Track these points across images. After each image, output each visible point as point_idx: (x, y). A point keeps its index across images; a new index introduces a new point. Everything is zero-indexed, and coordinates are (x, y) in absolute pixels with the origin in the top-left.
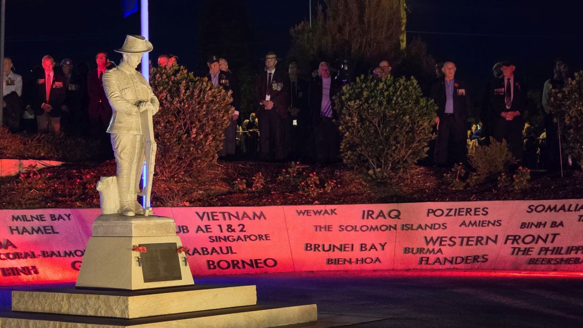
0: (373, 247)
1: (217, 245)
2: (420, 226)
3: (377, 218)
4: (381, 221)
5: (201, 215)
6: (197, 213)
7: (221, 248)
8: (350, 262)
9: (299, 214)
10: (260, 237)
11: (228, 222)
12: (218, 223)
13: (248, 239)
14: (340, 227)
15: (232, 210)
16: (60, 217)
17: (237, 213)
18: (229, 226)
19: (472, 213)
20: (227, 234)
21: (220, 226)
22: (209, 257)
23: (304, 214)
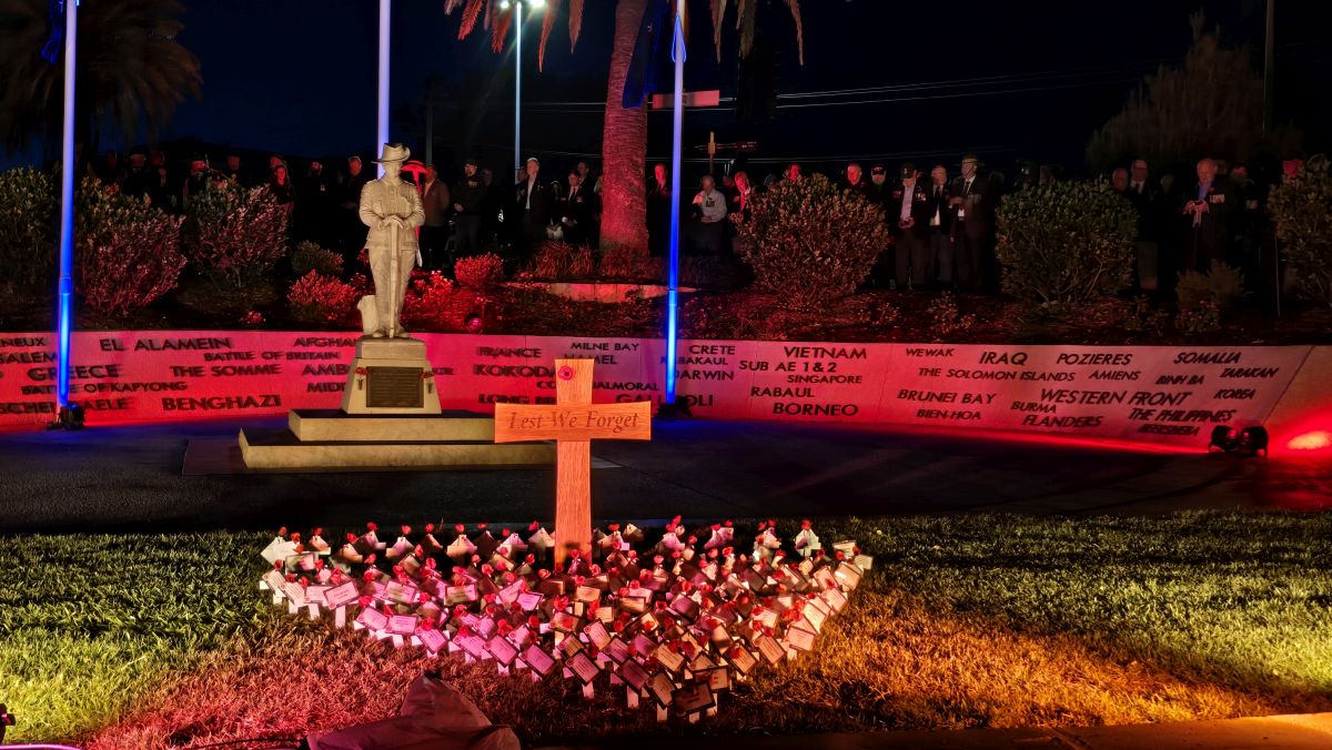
0: (979, 398)
1: (793, 386)
2: (1043, 376)
3: (997, 363)
4: (1002, 366)
5: (789, 350)
6: (786, 348)
7: (797, 390)
8: (944, 416)
9: (908, 353)
10: (850, 379)
11: (819, 360)
12: (805, 360)
13: (834, 381)
14: (950, 371)
15: (828, 346)
16: (626, 346)
17: (834, 350)
18: (818, 365)
19: (1111, 361)
20: (811, 373)
21: (807, 364)
22: (780, 399)
23: (914, 353)
